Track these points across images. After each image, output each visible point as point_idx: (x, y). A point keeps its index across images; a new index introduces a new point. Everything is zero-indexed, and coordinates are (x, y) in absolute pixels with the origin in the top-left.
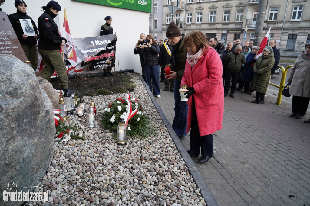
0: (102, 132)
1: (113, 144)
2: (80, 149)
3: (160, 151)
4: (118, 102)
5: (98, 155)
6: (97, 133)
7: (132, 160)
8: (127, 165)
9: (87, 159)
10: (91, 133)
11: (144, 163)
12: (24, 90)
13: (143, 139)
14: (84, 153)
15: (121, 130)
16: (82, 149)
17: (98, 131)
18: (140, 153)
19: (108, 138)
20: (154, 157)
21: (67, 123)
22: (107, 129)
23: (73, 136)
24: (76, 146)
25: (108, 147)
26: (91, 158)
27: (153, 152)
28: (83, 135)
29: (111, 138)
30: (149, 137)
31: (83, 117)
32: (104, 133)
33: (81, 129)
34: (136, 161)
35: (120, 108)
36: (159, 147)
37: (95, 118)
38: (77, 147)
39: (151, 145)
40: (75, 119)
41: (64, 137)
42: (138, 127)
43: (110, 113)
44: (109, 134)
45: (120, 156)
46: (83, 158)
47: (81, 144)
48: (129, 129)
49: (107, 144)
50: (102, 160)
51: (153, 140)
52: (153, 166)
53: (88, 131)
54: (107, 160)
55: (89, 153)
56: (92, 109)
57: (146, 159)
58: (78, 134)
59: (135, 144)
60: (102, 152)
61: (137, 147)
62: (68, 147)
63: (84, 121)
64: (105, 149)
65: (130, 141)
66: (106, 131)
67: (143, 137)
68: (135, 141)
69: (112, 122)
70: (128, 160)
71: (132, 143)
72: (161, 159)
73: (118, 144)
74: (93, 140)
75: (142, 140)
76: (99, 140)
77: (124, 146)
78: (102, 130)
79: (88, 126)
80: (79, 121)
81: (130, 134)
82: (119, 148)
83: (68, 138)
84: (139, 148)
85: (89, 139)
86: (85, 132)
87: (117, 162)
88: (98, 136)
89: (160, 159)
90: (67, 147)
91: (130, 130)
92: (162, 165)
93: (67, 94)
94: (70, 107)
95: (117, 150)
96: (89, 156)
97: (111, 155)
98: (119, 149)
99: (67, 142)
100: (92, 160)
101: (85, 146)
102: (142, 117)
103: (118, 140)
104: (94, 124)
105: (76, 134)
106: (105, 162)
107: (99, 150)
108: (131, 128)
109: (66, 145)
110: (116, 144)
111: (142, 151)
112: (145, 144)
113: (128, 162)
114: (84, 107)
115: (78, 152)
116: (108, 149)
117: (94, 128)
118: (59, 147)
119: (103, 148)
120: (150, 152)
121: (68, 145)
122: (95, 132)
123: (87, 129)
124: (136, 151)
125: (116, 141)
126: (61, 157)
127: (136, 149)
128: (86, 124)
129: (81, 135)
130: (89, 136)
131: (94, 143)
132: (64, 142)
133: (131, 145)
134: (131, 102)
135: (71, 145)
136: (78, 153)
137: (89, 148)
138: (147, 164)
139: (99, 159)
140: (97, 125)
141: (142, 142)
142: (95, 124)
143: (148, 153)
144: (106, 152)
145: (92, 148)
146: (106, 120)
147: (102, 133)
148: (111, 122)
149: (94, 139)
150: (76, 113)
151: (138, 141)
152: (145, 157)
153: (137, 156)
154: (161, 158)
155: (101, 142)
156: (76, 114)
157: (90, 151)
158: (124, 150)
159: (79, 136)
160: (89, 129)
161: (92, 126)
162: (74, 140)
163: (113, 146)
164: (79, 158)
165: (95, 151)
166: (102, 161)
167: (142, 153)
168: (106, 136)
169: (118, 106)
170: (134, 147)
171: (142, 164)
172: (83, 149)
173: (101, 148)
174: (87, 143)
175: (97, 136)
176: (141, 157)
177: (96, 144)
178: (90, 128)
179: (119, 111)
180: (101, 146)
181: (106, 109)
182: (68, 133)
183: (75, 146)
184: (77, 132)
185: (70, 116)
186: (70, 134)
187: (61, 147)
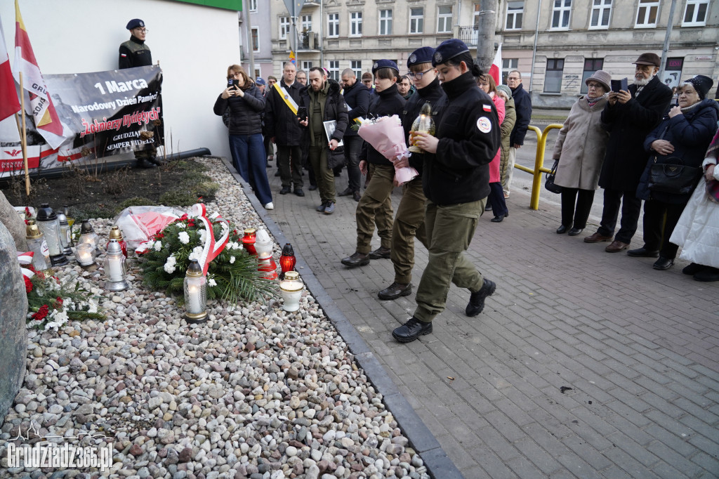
0: (146, 297)
1: (177, 321)
2: (95, 341)
3: (290, 327)
4: (180, 225)
5: (143, 350)
6: (135, 301)
7: (227, 353)
8: (215, 363)
9: (117, 363)
10: (118, 303)
11: (255, 355)
13: (247, 304)
14: (107, 350)
15: (195, 287)
16: (99, 342)
17: (136, 297)
18: (244, 335)
19: (164, 310)
20: (277, 340)
21: (56, 284)
22: (157, 290)
23: (73, 313)
24: (84, 336)
25: (165, 329)
26: (127, 358)
27: (274, 331)
28: (98, 308)
29: (170, 309)
30: (260, 299)
31: (93, 268)
32: (152, 300)
33: (93, 296)
34: (235, 353)
35: (184, 238)
36: (286, 318)
37: (126, 266)
38: (87, 338)
39: (268, 316)
40: (72, 273)
41: (51, 316)
42: (232, 277)
43: (161, 251)
44: (164, 301)
45: (196, 347)
46: (105, 361)
47: (96, 330)
48: (213, 283)
49: (162, 325)
50: (153, 361)
51: (271, 304)
52: (276, 359)
53: (111, 299)
54: (166, 359)
55: (119, 348)
56: (116, 246)
57: (258, 346)
58: (87, 308)
59: (229, 318)
60: (151, 342)
61: (235, 322)
62: (64, 341)
63: (98, 275)
64: (158, 335)
65: (218, 313)
66: (157, 294)
67: (246, 301)
68: (229, 309)
69: (169, 272)
70: (216, 354)
71: (221, 316)
72: (293, 344)
73: (190, 321)
74: (127, 318)
75: (245, 307)
76: (140, 318)
77: (203, 324)
78: (145, 294)
79: (110, 288)
80: (86, 277)
81: (216, 293)
82: (192, 328)
83: (59, 318)
84: (239, 325)
85: (115, 318)
86: (102, 301)
87: (190, 362)
88: (138, 307)
89: (290, 344)
90: (61, 340)
91: (215, 284)
92: (295, 355)
93: (45, 215)
94: (58, 247)
95: (187, 335)
96: (119, 355)
97: (174, 347)
98: (192, 331)
99: (59, 328)
100: (129, 362)
101: (108, 334)
102: (240, 253)
103: (189, 312)
104: (124, 281)
105: (80, 308)
106: (162, 364)
107: (143, 339)
108: (216, 282)
109: (57, 335)
110: (184, 322)
111: (247, 330)
112: (252, 315)
113: (216, 359)
114: (93, 244)
115: (91, 349)
116: (165, 335)
117: (124, 292)
118: (38, 342)
119: (154, 333)
120: (265, 330)
121: (63, 336)
122: (129, 299)
123: (108, 295)
124: (234, 333)
125: (183, 314)
126: (48, 364)
127: (233, 328)
128: (105, 282)
129: (93, 309)
130: (115, 311)
131: (128, 324)
132: (51, 328)
133: (221, 320)
134: (211, 223)
135: (72, 334)
136: (91, 352)
137: (117, 337)
138: (262, 357)
139: (145, 358)
140: (133, 283)
141: (245, 311)
142: (128, 282)
143: (262, 335)
144: (160, 341)
145: (126, 335)
146: (154, 269)
147: (147, 299)
148: (166, 273)
149: (128, 316)
150: (74, 260)
151: (236, 310)
152: (256, 343)
153: (236, 342)
154: (293, 341)
155: (146, 321)
156: (73, 263)
157: (119, 343)
158: (204, 332)
159: (90, 311)
160: (113, 293)
161: (119, 287)
162: (78, 324)
163: (177, 327)
164: (96, 362)
165: (134, 343)
166: (155, 363)
167: (248, 335)
168: (157, 306)
169: (180, 234)
170: (228, 323)
171: (251, 359)
172: (102, 342)
173: (148, 335)
174: (111, 325)
175: (135, 308)
176: (245, 344)
177: (134, 327)
178: (116, 293)
179: (184, 245)
180: (148, 329)
181: (151, 244)
182: (59, 307)
183: (81, 335)
184: (83, 303)
185: (61, 268)
186: (66, 309)
187: (44, 340)
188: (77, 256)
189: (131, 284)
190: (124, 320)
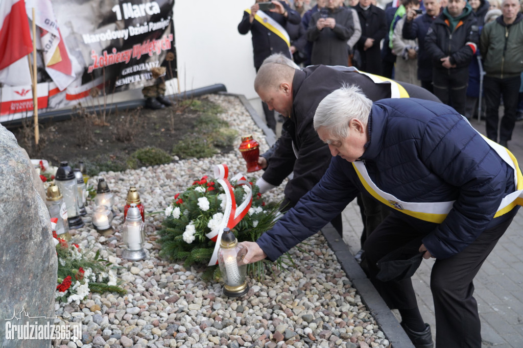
0: (165, 269)
1: (199, 301)
2: (116, 318)
3: (322, 315)
4: (200, 189)
5: (164, 331)
6: (154, 274)
7: (253, 342)
9: (138, 344)
10: (137, 275)
11: (284, 346)
13: (274, 284)
14: (128, 329)
16: (120, 319)
17: (155, 269)
18: (271, 322)
19: (184, 286)
20: (308, 331)
21: (78, 253)
22: (176, 261)
23: (94, 285)
24: (104, 311)
25: (186, 309)
26: (148, 340)
27: (304, 319)
28: (118, 280)
29: (191, 285)
30: (289, 279)
31: (110, 233)
32: (171, 273)
33: (112, 266)
34: (262, 343)
35: (204, 204)
36: (318, 304)
37: (145, 234)
38: (108, 313)
39: (297, 301)
40: (89, 238)
41: (74, 288)
43: (180, 218)
44: (184, 276)
45: (220, 332)
46: (127, 341)
47: (116, 305)
49: (182, 303)
51: (301, 286)
53: (129, 270)
54: (188, 343)
55: (140, 327)
56: (135, 211)
57: (287, 336)
58: (106, 280)
59: (255, 300)
60: (173, 323)
61: (261, 306)
62: (86, 316)
63: (114, 242)
64: (180, 315)
66: (177, 266)
67: (273, 280)
69: (188, 242)
72: (327, 337)
74: (146, 293)
75: (272, 287)
76: (159, 293)
77: (227, 305)
78: (164, 266)
79: (127, 257)
80: (102, 244)
82: (215, 310)
83: (82, 291)
84: (265, 309)
85: (134, 292)
86: (121, 272)
88: (158, 281)
89: (323, 336)
90: (83, 314)
93: (64, 174)
94: (74, 208)
95: (210, 317)
96: (141, 336)
97: (197, 330)
98: (214, 313)
99: (81, 302)
101: (128, 310)
104: (141, 250)
105: (101, 279)
107: (165, 319)
109: (79, 309)
110: (206, 301)
111: (275, 316)
112: (279, 297)
113: (241, 347)
114: (109, 205)
115: (113, 326)
116: (187, 316)
117: (142, 262)
118: (62, 316)
119: (175, 313)
120: (295, 317)
121: (84, 310)
122: (147, 271)
123: (126, 265)
124: (260, 318)
127: (259, 313)
128: (123, 251)
129: (113, 282)
130: (133, 283)
131: (148, 300)
132: (73, 301)
134: (232, 186)
135: (93, 309)
136: (112, 330)
137: (137, 314)
139: (167, 341)
140: (150, 252)
141: (272, 292)
142: (145, 250)
143: (291, 322)
144: (182, 322)
145: (147, 313)
146: (172, 239)
147: (166, 272)
148: (185, 243)
149: (147, 290)
150: (89, 222)
151: (262, 290)
152: (284, 333)
153: (262, 330)
154: (327, 333)
155: (167, 298)
156: (89, 226)
157: (141, 322)
158: (228, 315)
159: (110, 284)
160: (131, 263)
161: (137, 256)
162: (98, 296)
163: (198, 307)
164: (118, 342)
165: (156, 323)
167: (276, 322)
168: (176, 281)
169: (200, 199)
170: (253, 306)
172: (123, 319)
173: (169, 314)
174: (131, 301)
175: (154, 282)
176: (273, 332)
177: (154, 304)
178: (134, 263)
179: (203, 212)
180: (169, 308)
181: (169, 210)
182: (80, 278)
183: (102, 310)
184: (103, 275)
185: (77, 232)
186: (87, 281)
187: (67, 315)
188: (93, 219)
189: (148, 253)
190: (143, 295)
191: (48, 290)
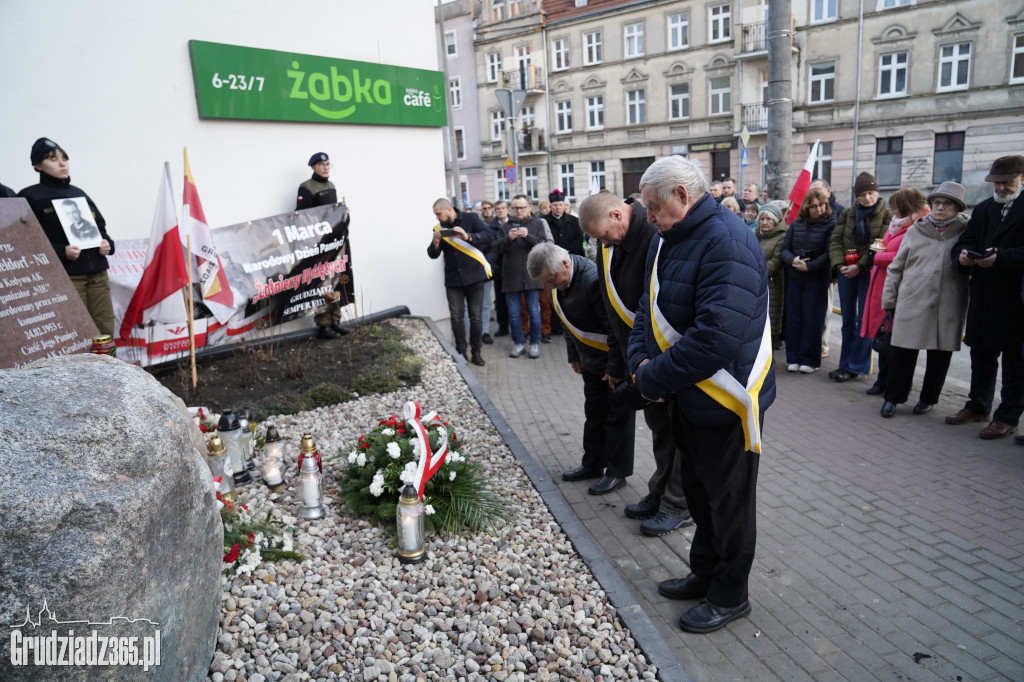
0: (349, 527)
1: (388, 561)
2: (293, 589)
3: (530, 567)
4: (388, 432)
5: (350, 600)
6: (336, 534)
7: (453, 605)
8: (439, 620)
9: (321, 619)
10: (316, 536)
11: (488, 608)
12: (159, 454)
13: (474, 536)
14: (308, 602)
15: (410, 517)
16: (299, 590)
17: (336, 528)
18: (472, 580)
19: (371, 546)
20: (515, 587)
21: (247, 516)
22: (361, 516)
23: (266, 552)
24: (280, 582)
25: (374, 573)
26: (332, 613)
27: (510, 574)
28: (294, 544)
29: (378, 544)
30: (490, 529)
31: (282, 488)
32: (356, 531)
33: (286, 527)
34: (463, 606)
35: (394, 450)
36: (524, 555)
37: (323, 488)
38: (284, 584)
39: (501, 553)
40: (259, 496)
41: (243, 557)
42: (453, 499)
43: (365, 467)
44: (371, 533)
45: (415, 597)
46: (308, 616)
47: (294, 574)
48: (430, 510)
49: (370, 566)
50: (364, 616)
51: (504, 535)
52: (515, 614)
53: (306, 530)
54: (379, 613)
55: (322, 598)
56: (311, 462)
57: (491, 596)
58: (281, 545)
59: (453, 556)
60: (360, 590)
61: (460, 562)
62: (258, 589)
63: (288, 498)
64: (367, 580)
65: (437, 548)
66: (361, 523)
67: (472, 531)
68: (451, 543)
69: (376, 495)
70: (439, 606)
71: (443, 553)
72: (536, 593)
73: (405, 561)
74: (328, 557)
75: (471, 539)
76: (343, 556)
77: (421, 564)
78: (347, 524)
79: (304, 516)
80: (274, 501)
81: (435, 524)
82: (407, 571)
83: (252, 560)
84: (465, 565)
85: (313, 556)
86: (297, 533)
87: (408, 617)
88: (340, 542)
89: (531, 593)
90: (254, 587)
91: (434, 512)
92: (539, 608)
93: (227, 423)
94: (240, 462)
95: (402, 580)
96: (323, 609)
97: (388, 597)
98: (407, 575)
99: (252, 572)
100: (335, 617)
101: (308, 579)
102: (462, 467)
103: (403, 549)
104: (320, 506)
105: (274, 545)
106: (375, 620)
107: (350, 586)
108: (435, 508)
109: (250, 581)
110: (397, 562)
111: (476, 573)
112: (480, 551)
113: (440, 614)
114: (280, 455)
115: (291, 600)
116: (376, 581)
117: (321, 520)
118: (230, 591)
119: (362, 578)
120: (499, 573)
121: (256, 582)
122: (327, 530)
123: (303, 525)
124: (460, 576)
125: (395, 551)
126: (242, 620)
127: (458, 570)
128: (299, 509)
129: (288, 547)
130: (312, 547)
131: (330, 566)
132: (243, 573)
133: (442, 559)
134: (425, 427)
135: (266, 580)
136: (290, 604)
137: (318, 583)
138: (496, 610)
139: (354, 613)
140: (330, 508)
141: (472, 546)
142: (324, 506)
143: (495, 579)
144: (371, 588)
145: (329, 581)
146: (357, 490)
147: (350, 530)
148: (372, 495)
149: (328, 553)
150: (258, 477)
151: (460, 544)
152: (488, 592)
153: (463, 590)
154: (536, 589)
155: (351, 561)
156: (258, 481)
157: (323, 591)
158: (423, 576)
159: (285, 549)
160: (308, 523)
161: (315, 514)
162: (271, 565)
163: (388, 568)
164: (297, 617)
165: (340, 591)
166: (366, 618)
167: (478, 580)
168: (361, 540)
169: (389, 445)
170: (451, 563)
171: (483, 613)
172: (302, 590)
173: (355, 580)
174: (310, 567)
175: (336, 543)
176: (475, 592)
177: (337, 569)
178: (312, 522)
179: (393, 459)
180: (354, 572)
181: (353, 456)
182: (250, 545)
183: (277, 581)
184: (277, 539)
185: (244, 489)
186: (258, 547)
187: (237, 589)
188: (263, 473)
189: (327, 509)
190: (324, 559)
191: (213, 564)
